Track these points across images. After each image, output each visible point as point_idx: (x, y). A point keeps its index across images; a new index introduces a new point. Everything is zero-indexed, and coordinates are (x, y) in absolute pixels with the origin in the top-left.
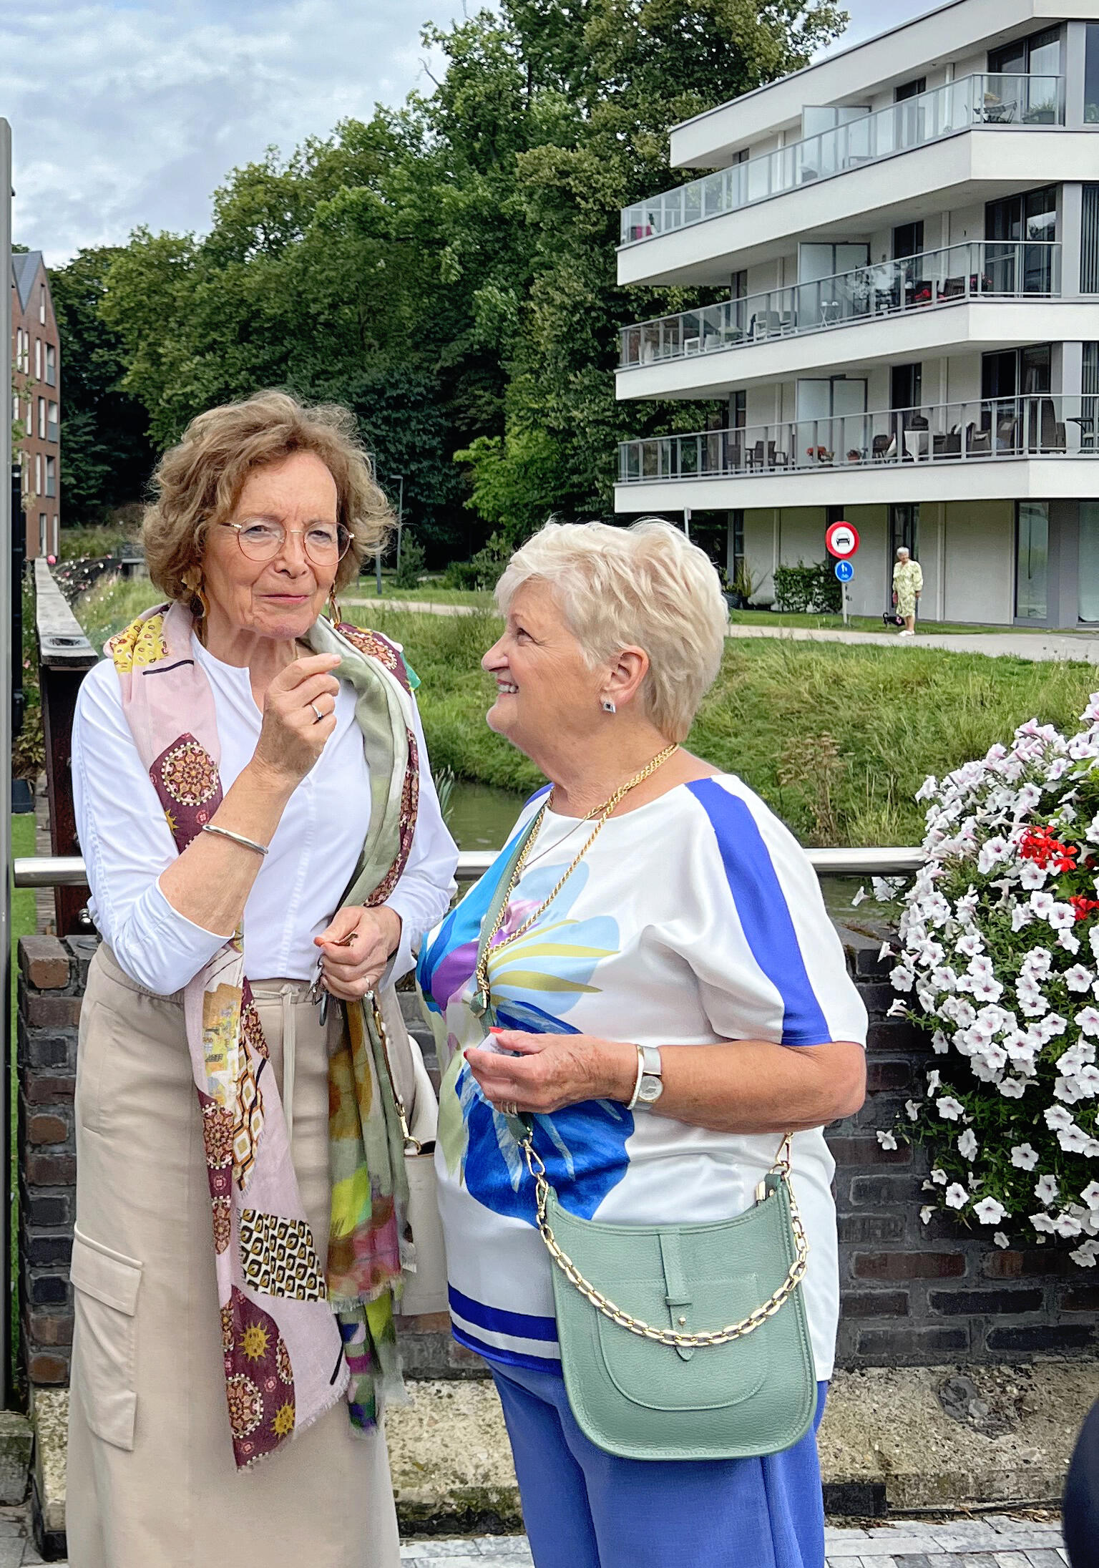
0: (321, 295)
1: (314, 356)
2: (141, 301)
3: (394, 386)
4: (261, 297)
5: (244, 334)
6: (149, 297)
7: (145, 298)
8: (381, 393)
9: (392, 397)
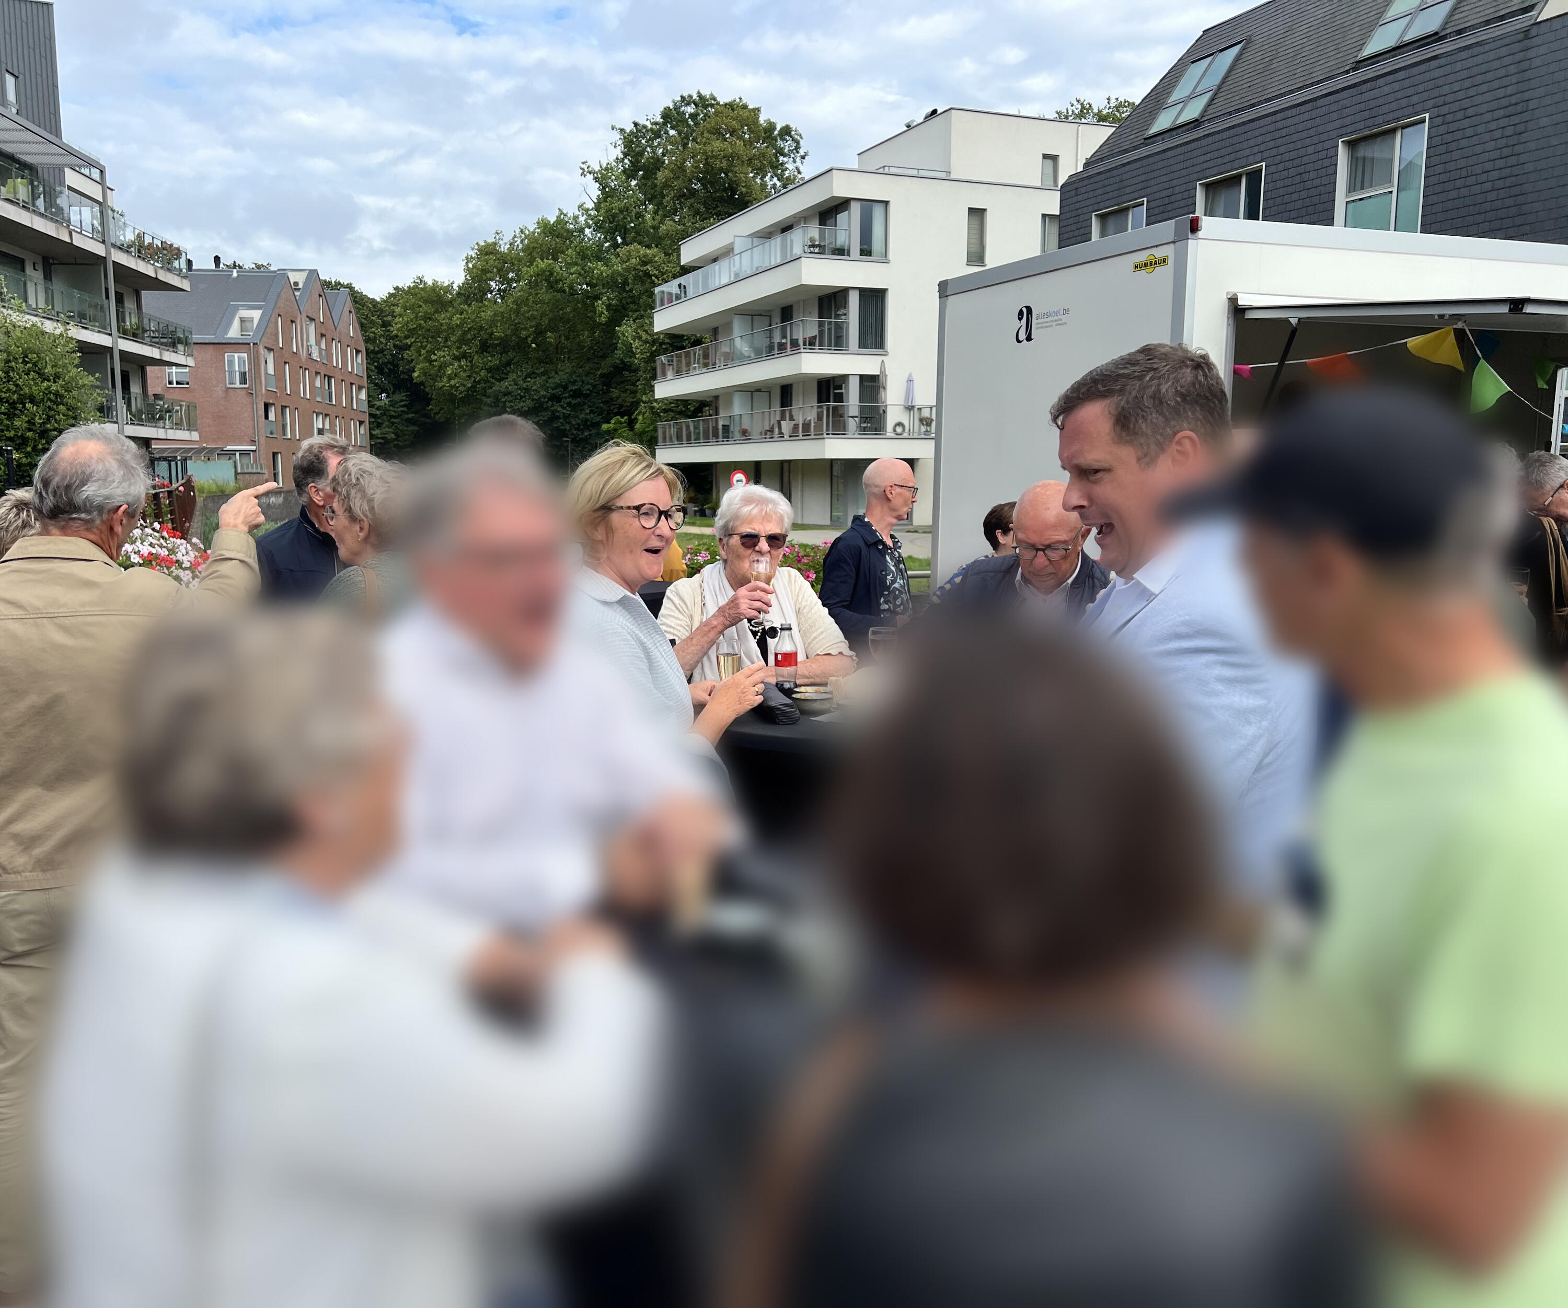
0: (528, 326)
1: (527, 363)
2: (421, 324)
3: (574, 382)
4: (492, 323)
5: (484, 348)
6: (425, 322)
7: (422, 322)
8: (565, 388)
9: (571, 390)
